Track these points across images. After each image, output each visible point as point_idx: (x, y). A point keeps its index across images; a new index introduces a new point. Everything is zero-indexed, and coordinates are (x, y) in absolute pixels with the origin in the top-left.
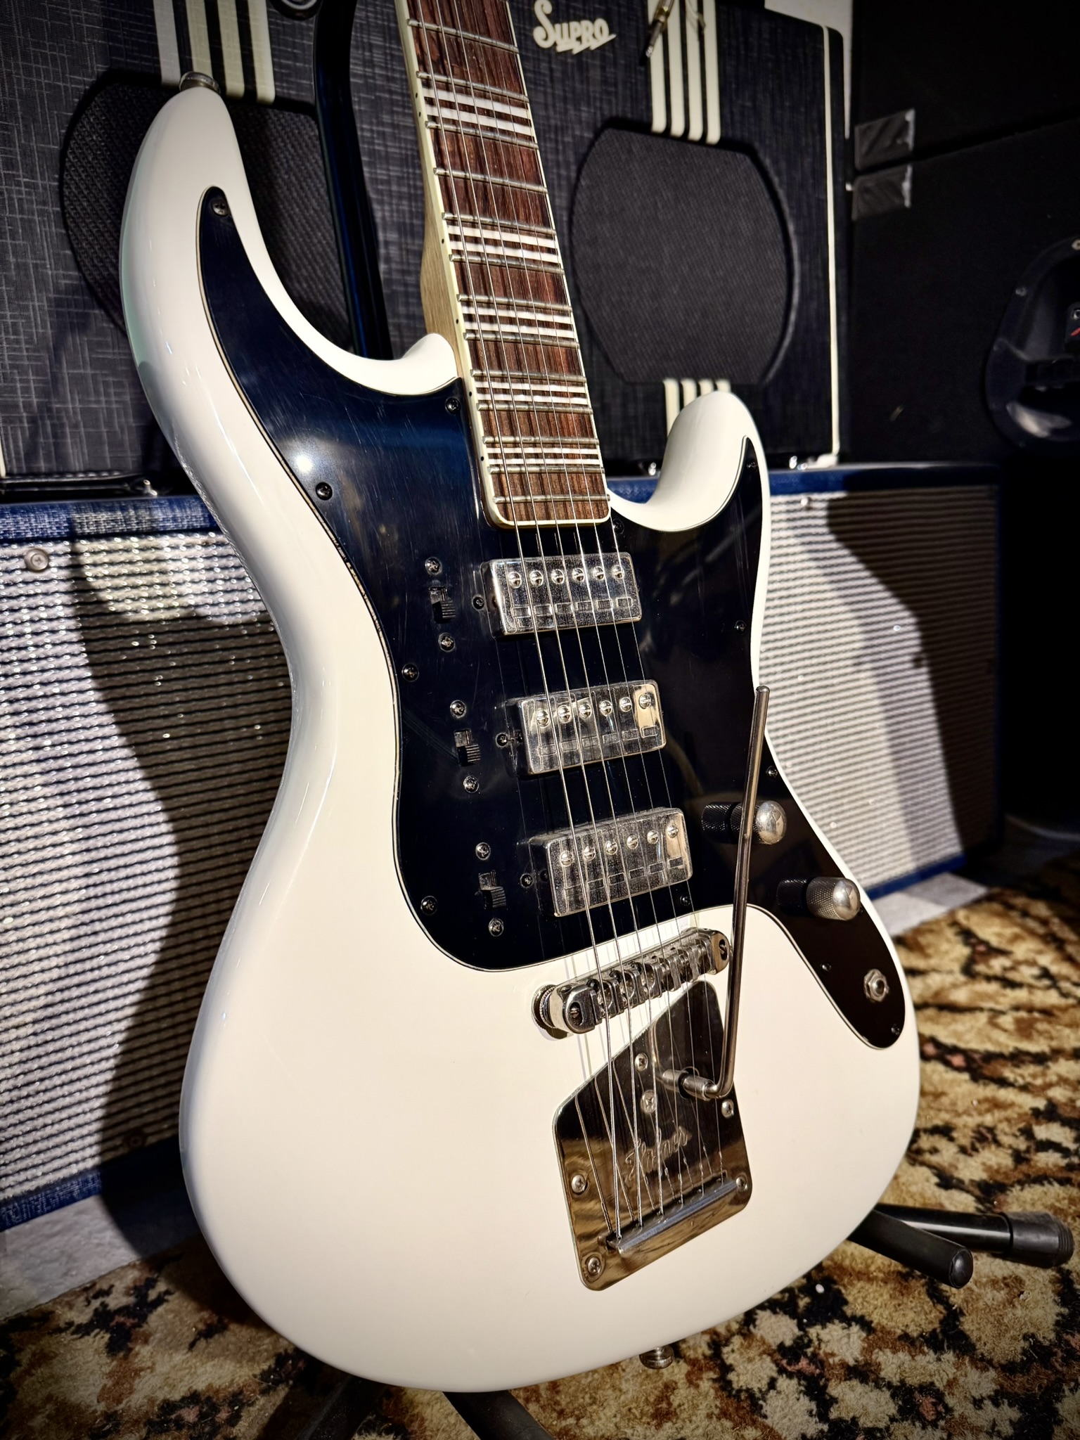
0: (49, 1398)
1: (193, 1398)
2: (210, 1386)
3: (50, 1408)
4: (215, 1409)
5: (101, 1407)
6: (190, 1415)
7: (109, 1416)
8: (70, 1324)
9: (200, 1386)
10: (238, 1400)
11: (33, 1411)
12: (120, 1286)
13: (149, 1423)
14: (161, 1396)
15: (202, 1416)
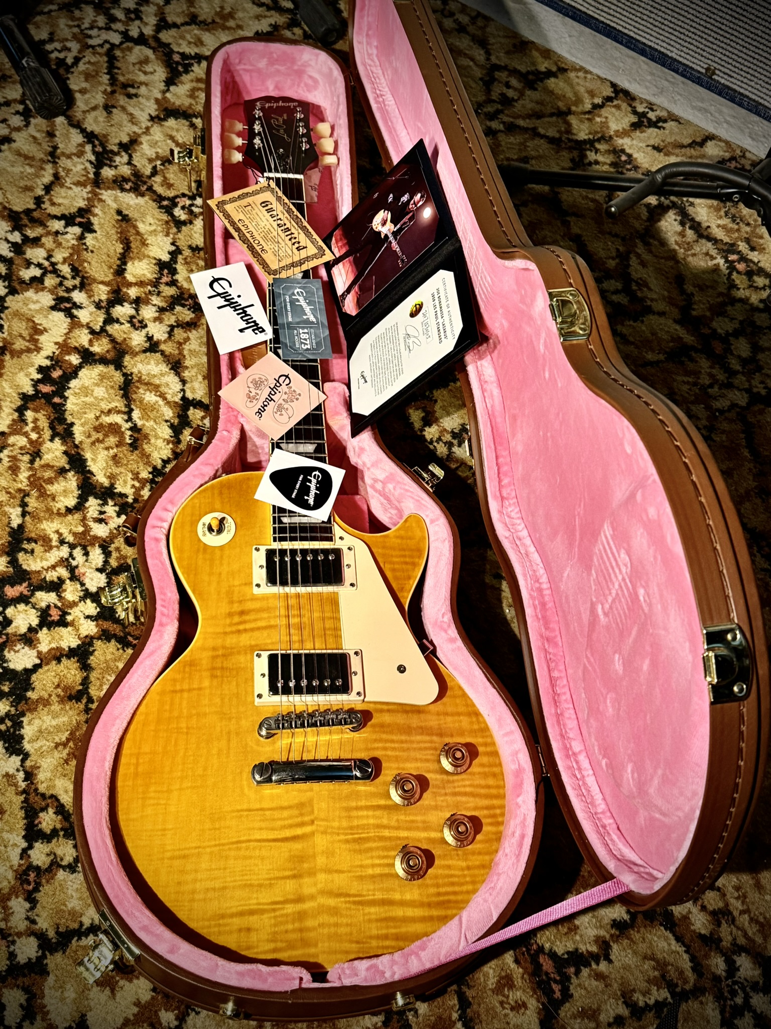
0: (606, 118)
1: (630, 156)
2: (636, 159)
3: (604, 120)
4: (629, 163)
5: (612, 133)
6: (624, 158)
7: (611, 137)
8: (635, 107)
9: (635, 155)
10: (636, 168)
11: (600, 116)
12: (658, 113)
13: (615, 149)
14: (625, 147)
15: (625, 161)
